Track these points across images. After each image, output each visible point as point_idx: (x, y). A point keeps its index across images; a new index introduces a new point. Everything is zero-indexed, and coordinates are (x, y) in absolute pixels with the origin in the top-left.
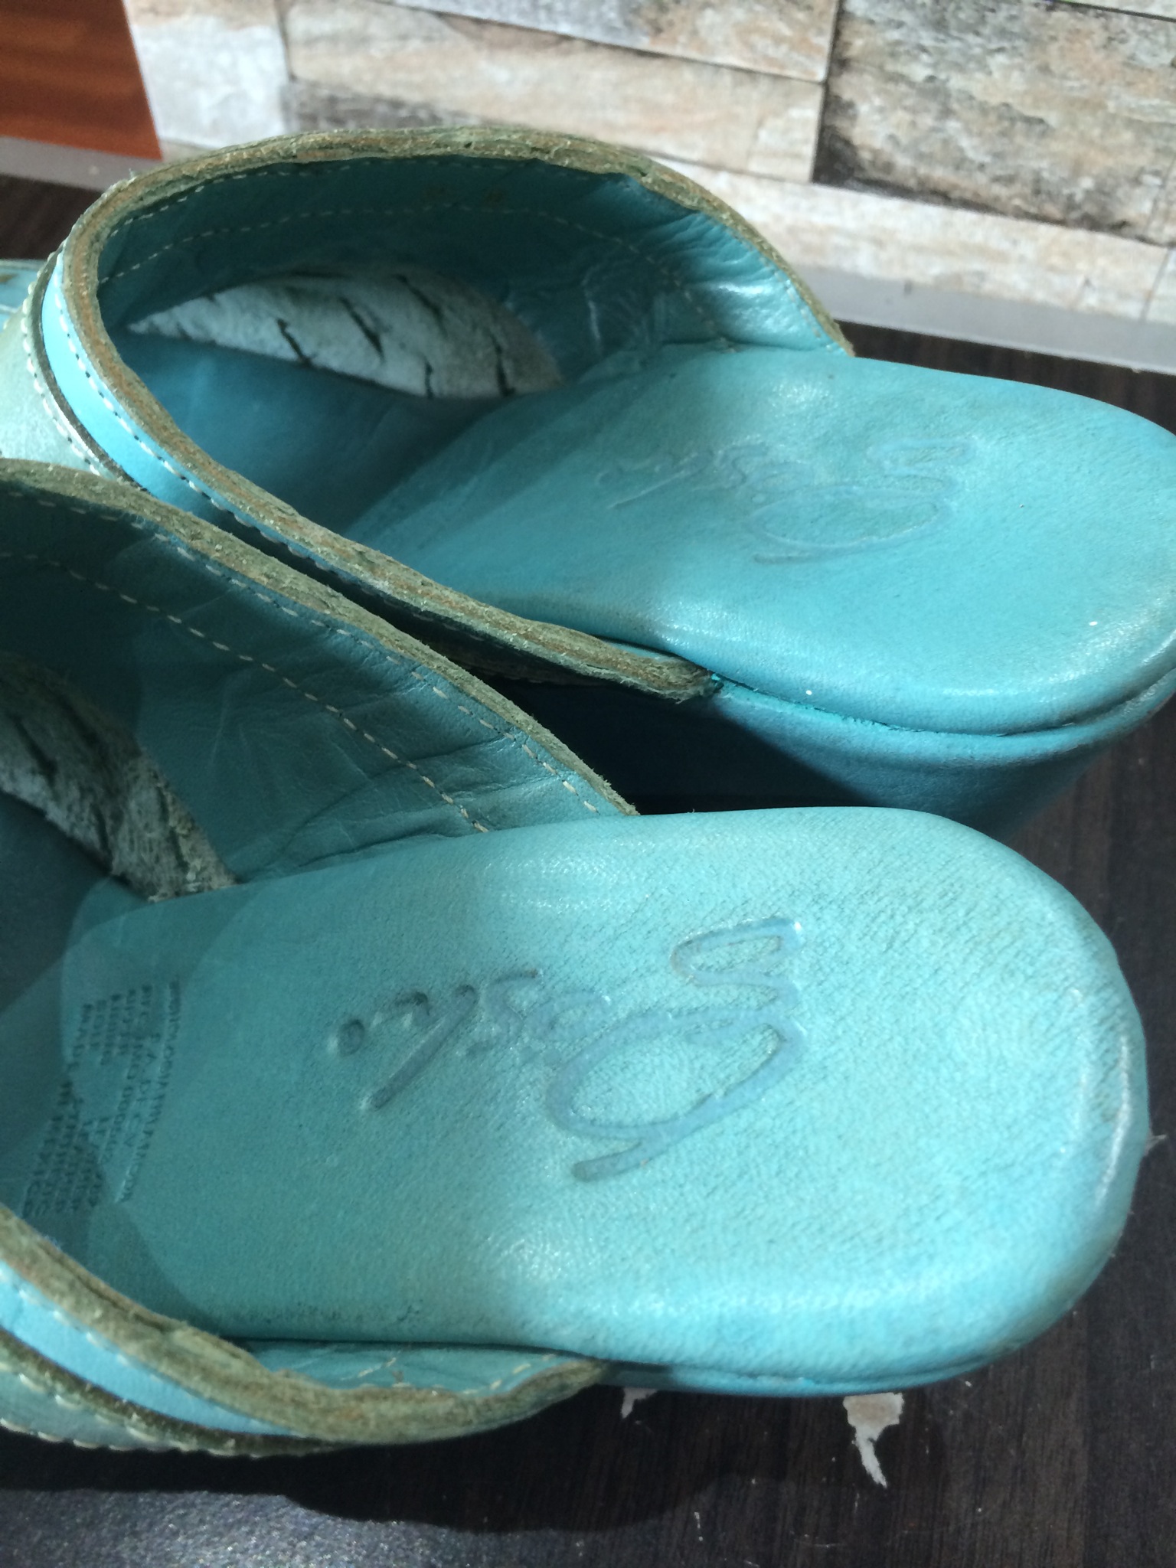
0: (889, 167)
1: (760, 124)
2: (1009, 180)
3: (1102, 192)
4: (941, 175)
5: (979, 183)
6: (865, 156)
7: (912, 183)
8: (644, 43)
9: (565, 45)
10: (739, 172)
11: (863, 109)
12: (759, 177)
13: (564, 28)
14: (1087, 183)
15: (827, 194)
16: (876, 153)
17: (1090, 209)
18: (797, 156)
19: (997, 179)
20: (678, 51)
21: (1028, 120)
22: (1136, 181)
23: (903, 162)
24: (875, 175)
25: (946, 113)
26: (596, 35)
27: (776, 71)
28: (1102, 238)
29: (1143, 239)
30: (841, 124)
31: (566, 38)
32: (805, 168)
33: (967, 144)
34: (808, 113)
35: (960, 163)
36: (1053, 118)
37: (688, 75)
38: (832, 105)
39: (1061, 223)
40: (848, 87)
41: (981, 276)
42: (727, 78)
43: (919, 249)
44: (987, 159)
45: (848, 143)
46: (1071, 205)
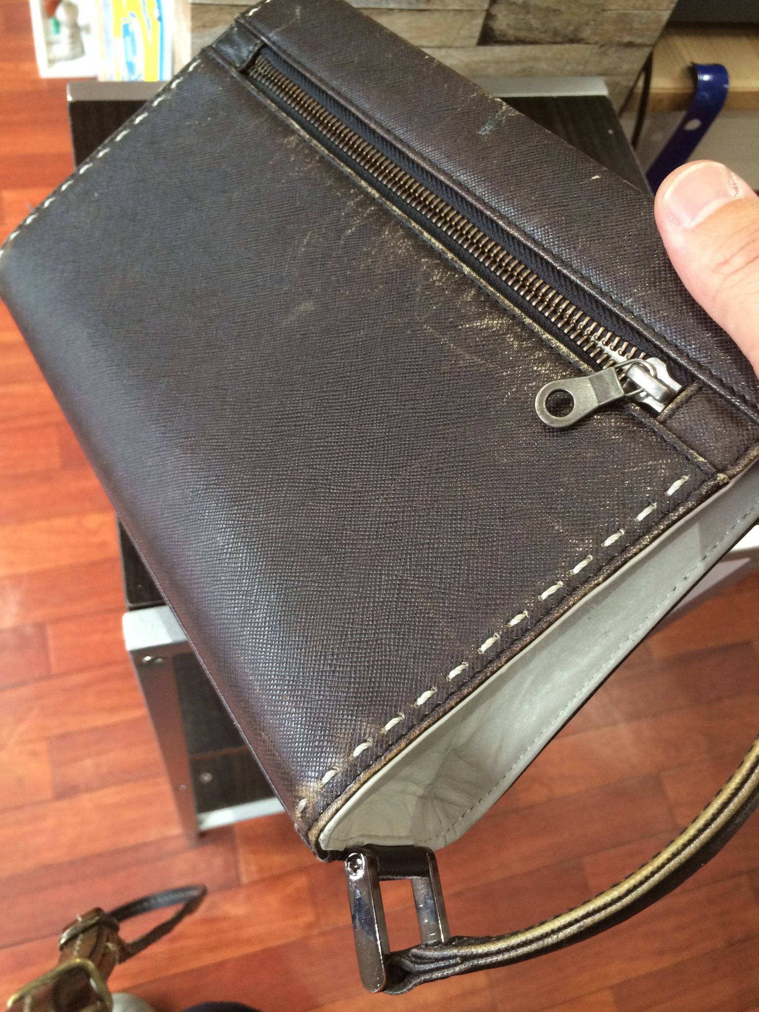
0: (505, 35)
1: (461, 28)
2: (545, 32)
3: (577, 30)
4: (523, 34)
5: (536, 35)
6: (497, 33)
7: (512, 39)
8: (423, 6)
9: (390, 12)
10: (450, 47)
11: (499, 16)
12: (457, 48)
13: (392, 6)
14: (571, 28)
15: (482, 49)
16: (501, 31)
17: (572, 36)
18: (472, 37)
19: (541, 32)
20: (435, 7)
21: (555, 11)
22: (587, 24)
23: (511, 32)
24: (501, 38)
25: (528, 12)
26: (405, 6)
27: (470, 8)
28: (575, 46)
29: (588, 43)
30: (491, 23)
31: (392, 10)
32: (475, 41)
33: (534, 23)
34: (479, 21)
35: (530, 29)
36: (563, 8)
37: (437, 15)
38: (489, 16)
39: (561, 43)
40: (494, 11)
41: (532, 67)
42: (451, 14)
43: (512, 62)
44: (539, 26)
45: (492, 30)
46: (565, 36)
